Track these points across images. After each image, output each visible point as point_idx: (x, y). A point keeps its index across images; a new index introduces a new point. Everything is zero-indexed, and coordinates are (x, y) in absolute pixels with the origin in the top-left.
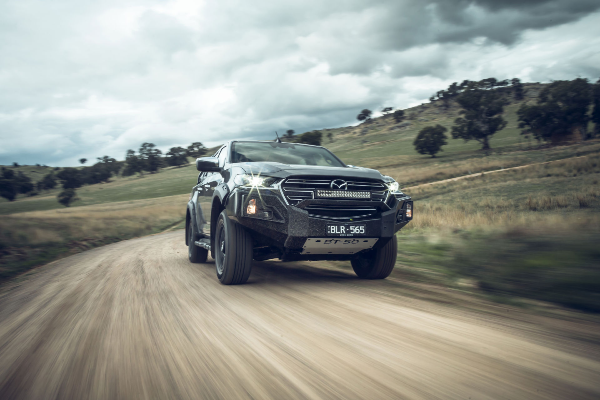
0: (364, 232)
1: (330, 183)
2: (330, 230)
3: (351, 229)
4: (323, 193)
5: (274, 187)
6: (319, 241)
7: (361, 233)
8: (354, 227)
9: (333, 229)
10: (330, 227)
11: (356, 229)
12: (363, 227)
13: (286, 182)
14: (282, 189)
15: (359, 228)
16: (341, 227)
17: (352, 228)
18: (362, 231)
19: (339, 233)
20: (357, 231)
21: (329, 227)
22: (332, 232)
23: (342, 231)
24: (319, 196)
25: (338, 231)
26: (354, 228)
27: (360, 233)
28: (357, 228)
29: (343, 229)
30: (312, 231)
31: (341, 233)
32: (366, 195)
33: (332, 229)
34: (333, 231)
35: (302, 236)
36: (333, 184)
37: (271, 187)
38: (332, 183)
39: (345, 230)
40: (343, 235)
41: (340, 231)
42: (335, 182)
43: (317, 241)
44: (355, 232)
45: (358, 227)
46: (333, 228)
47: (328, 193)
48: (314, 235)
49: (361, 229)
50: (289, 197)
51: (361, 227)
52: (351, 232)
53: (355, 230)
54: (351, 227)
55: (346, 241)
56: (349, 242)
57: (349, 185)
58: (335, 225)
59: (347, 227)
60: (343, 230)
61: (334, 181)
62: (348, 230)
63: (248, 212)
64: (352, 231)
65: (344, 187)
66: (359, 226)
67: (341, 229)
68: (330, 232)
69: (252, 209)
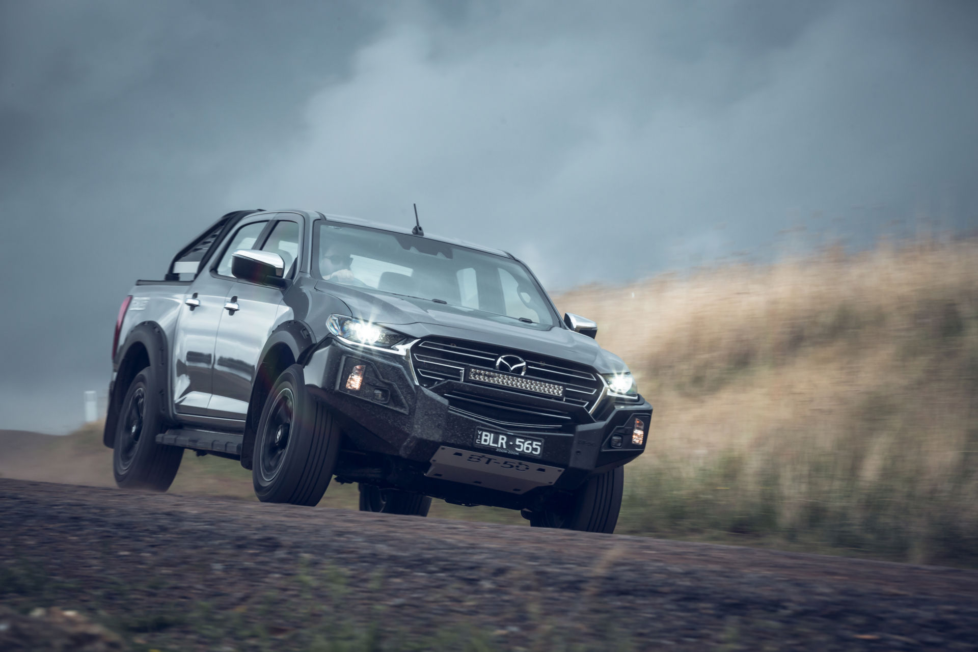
0: (538, 453)
1: (497, 358)
2: (481, 439)
3: (517, 443)
4: (480, 374)
5: (398, 350)
6: (460, 454)
7: (534, 452)
8: (523, 440)
9: (486, 438)
10: (482, 433)
11: (526, 445)
12: (540, 444)
13: (420, 345)
14: (413, 357)
15: (531, 444)
16: (501, 437)
17: (519, 442)
18: (536, 450)
19: (496, 445)
20: (528, 449)
21: (480, 433)
22: (483, 442)
23: (502, 443)
24: (473, 378)
25: (493, 443)
26: (523, 443)
27: (531, 452)
28: (528, 444)
29: (503, 440)
30: (450, 434)
31: (498, 447)
32: (556, 390)
33: (484, 437)
34: (485, 441)
35: (432, 439)
36: (501, 362)
37: (392, 349)
38: (500, 360)
39: (506, 443)
40: (501, 451)
41: (497, 443)
42: (504, 359)
43: (457, 454)
44: (523, 450)
45: (530, 442)
46: (486, 436)
47: (489, 376)
48: (452, 441)
49: (534, 446)
50: (421, 371)
51: (535, 443)
52: (517, 449)
53: (524, 446)
54: (518, 440)
55: (506, 463)
56: (512, 466)
57: (529, 367)
58: (490, 432)
59: (511, 438)
60: (504, 442)
61: (503, 357)
62: (511, 443)
63: (348, 385)
64: (519, 446)
65: (519, 370)
66: (533, 440)
67: (500, 441)
68: (480, 442)
69: (355, 382)
